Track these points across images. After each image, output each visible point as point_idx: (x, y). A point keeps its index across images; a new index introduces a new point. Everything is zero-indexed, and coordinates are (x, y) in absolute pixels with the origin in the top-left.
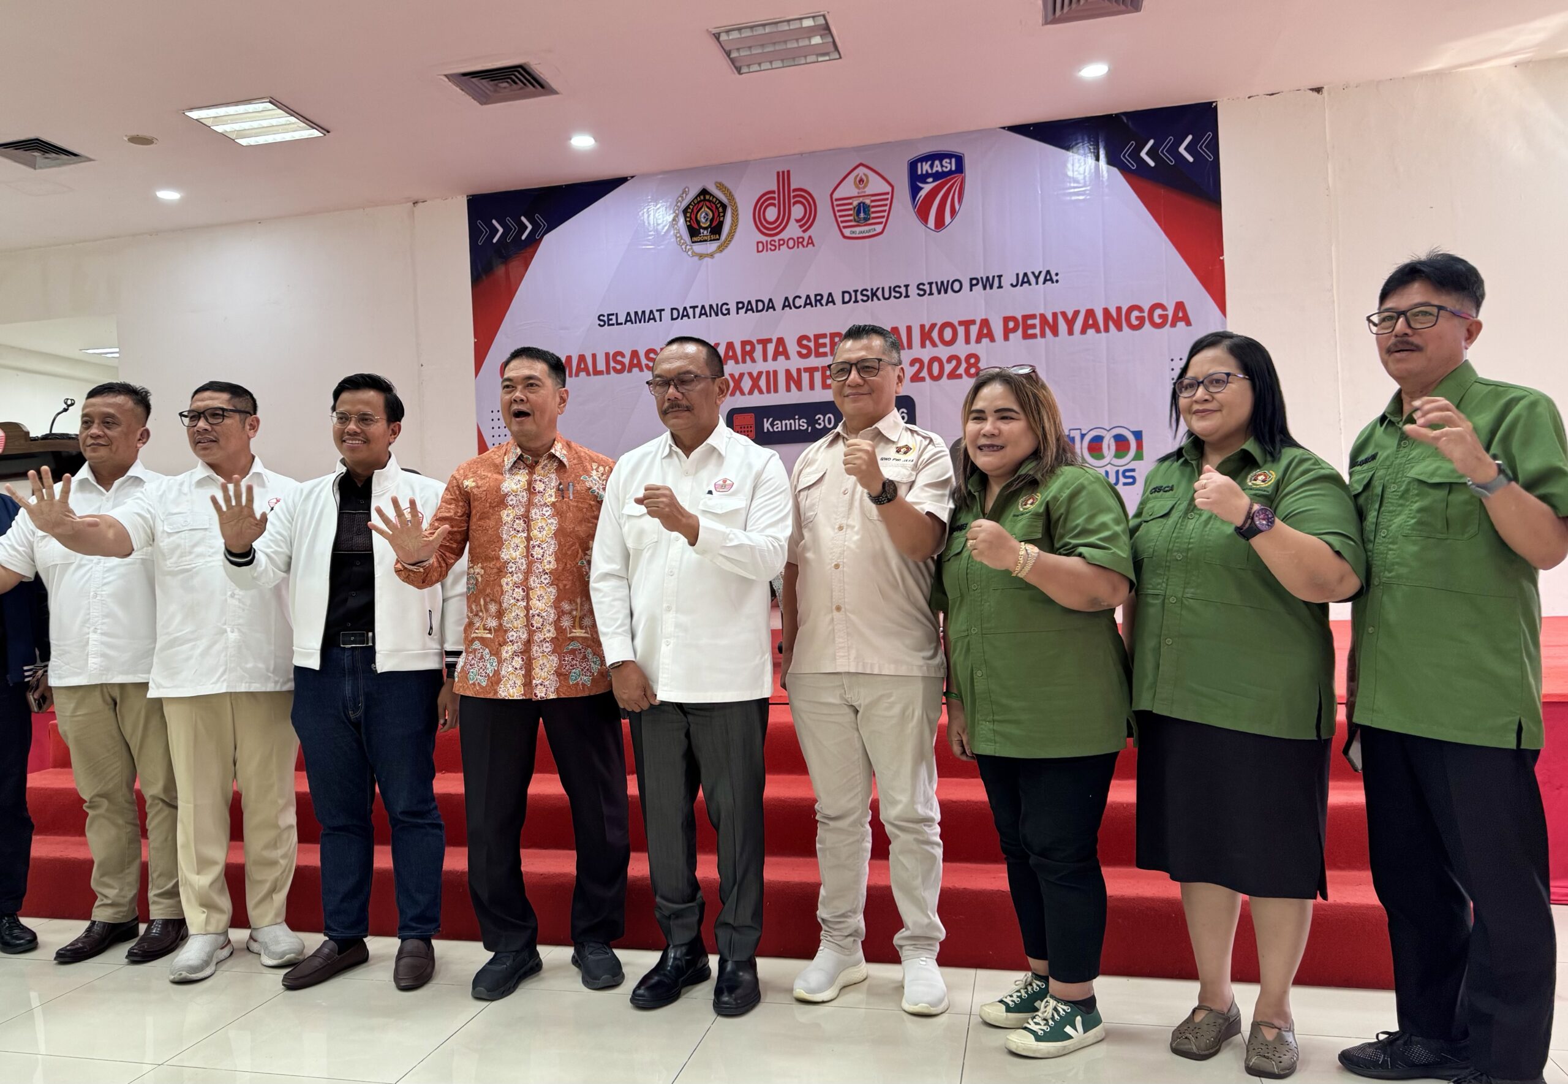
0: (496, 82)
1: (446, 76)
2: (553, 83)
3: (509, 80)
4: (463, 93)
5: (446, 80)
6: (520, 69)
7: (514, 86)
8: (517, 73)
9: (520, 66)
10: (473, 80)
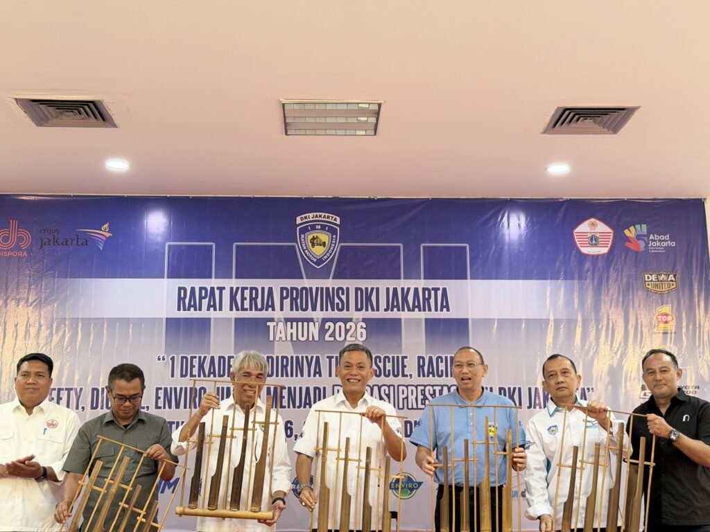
0: (62, 111)
1: (16, 99)
2: (116, 120)
3: (76, 111)
4: (26, 115)
5: (15, 103)
6: (91, 105)
7: (78, 116)
8: (86, 107)
9: (92, 102)
10: (41, 106)
